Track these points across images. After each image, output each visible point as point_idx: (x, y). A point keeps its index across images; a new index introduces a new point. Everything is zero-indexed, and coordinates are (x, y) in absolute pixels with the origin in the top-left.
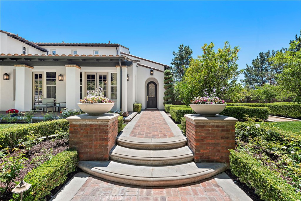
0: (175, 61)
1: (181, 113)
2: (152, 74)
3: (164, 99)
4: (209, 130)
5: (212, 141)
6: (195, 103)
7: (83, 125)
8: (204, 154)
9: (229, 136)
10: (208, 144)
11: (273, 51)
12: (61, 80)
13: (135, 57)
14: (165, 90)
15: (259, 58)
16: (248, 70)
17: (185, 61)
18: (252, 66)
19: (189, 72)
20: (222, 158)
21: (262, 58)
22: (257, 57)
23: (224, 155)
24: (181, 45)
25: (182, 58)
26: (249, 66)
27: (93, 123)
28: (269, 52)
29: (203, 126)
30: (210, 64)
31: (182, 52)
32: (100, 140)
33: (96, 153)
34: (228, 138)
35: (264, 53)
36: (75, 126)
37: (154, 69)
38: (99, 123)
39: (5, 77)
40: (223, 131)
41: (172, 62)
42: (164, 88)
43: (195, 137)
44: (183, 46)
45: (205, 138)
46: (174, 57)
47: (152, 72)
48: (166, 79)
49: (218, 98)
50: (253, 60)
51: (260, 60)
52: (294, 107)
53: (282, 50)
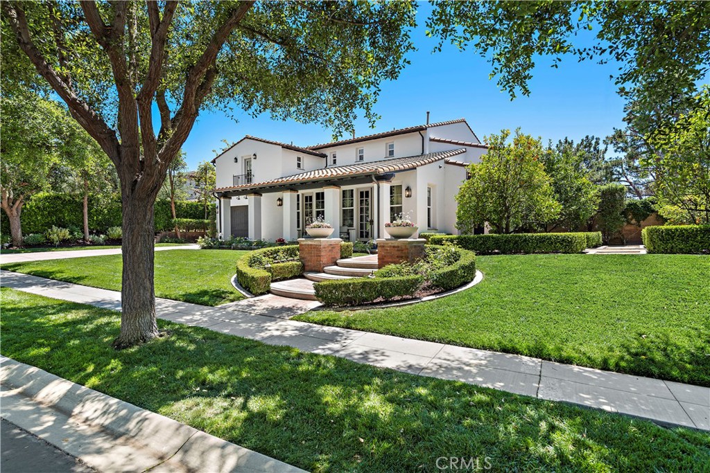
5: (390, 260)
10: (387, 262)
29: (383, 246)
33: (314, 267)
39: (278, 203)
45: (385, 256)
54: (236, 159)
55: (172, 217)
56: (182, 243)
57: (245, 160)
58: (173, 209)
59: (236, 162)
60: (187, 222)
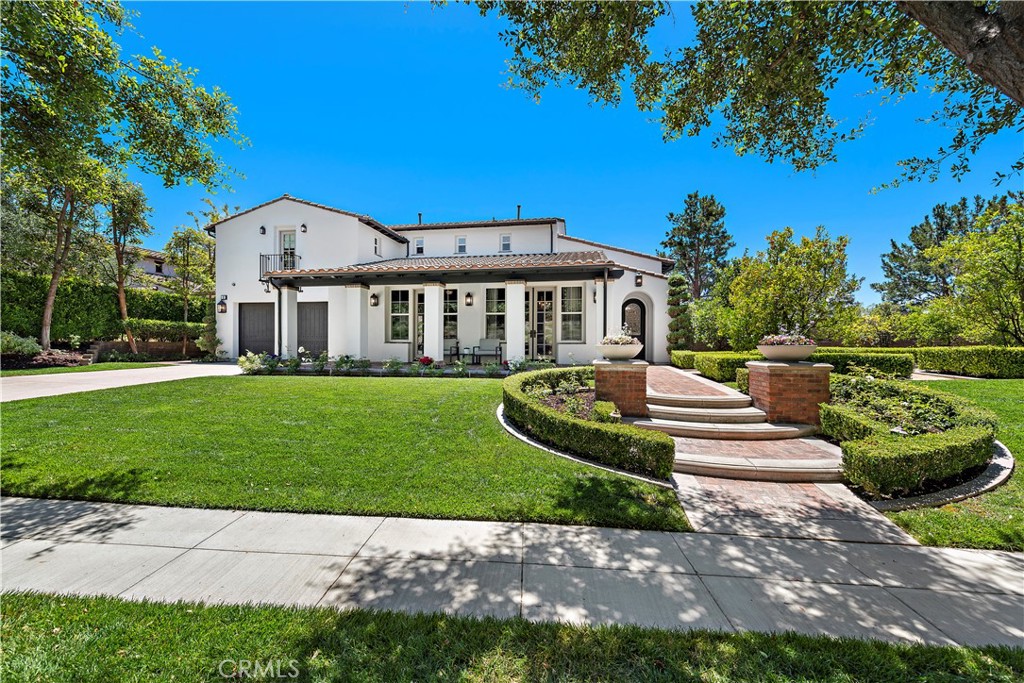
0: (674, 236)
1: (728, 363)
2: (639, 285)
3: (669, 340)
4: (790, 381)
5: (795, 396)
6: (767, 344)
7: (613, 372)
8: (781, 412)
9: (820, 388)
10: (789, 399)
11: (977, 198)
12: (469, 304)
13: (592, 244)
14: (669, 320)
15: (932, 220)
16: (895, 256)
17: (701, 237)
18: (910, 244)
19: (738, 284)
20: (809, 418)
21: (942, 219)
22: (927, 217)
23: (812, 414)
24: (692, 193)
25: (695, 229)
26: (899, 246)
27: (626, 369)
28: (964, 204)
29: (781, 375)
30: (785, 274)
31: (695, 212)
32: (636, 390)
33: (630, 408)
34: (819, 391)
35: (948, 206)
36: (603, 372)
37: (644, 273)
38: (634, 370)
39: (372, 301)
40: (810, 381)
41: (666, 239)
42: (667, 315)
43: (768, 390)
44: (696, 196)
45: (784, 390)
46: (670, 226)
47: (639, 281)
48: (672, 294)
49: (803, 337)
50: (914, 229)
51: (934, 227)
52: (978, 353)
53: (1006, 197)
54: (263, 228)
55: (120, 315)
56: (144, 361)
57: (281, 232)
58: (123, 301)
59: (264, 233)
60: (154, 325)
